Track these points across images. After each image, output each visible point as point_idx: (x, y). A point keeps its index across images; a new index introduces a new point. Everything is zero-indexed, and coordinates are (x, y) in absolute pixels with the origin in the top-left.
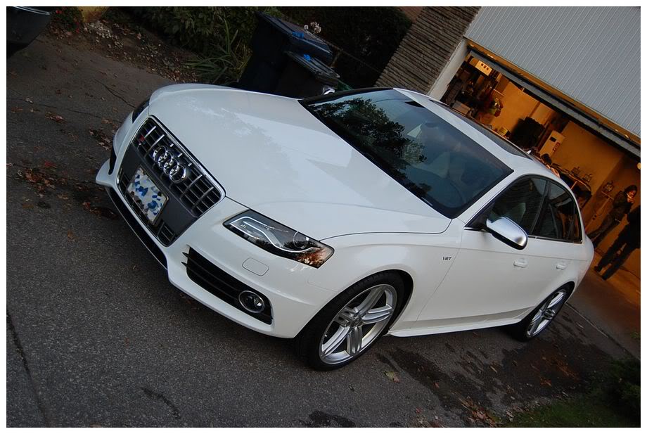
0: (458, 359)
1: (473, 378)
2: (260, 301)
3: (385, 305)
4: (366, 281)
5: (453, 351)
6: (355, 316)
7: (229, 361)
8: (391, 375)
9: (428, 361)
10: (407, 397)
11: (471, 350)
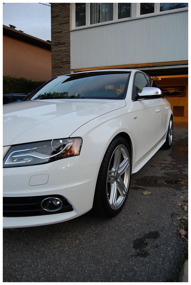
0: (159, 168)
1: (172, 171)
2: (57, 200)
3: (124, 159)
4: (110, 148)
5: (154, 166)
6: (115, 174)
7: (63, 250)
8: (146, 193)
9: (151, 176)
10: (162, 198)
11: (159, 162)
